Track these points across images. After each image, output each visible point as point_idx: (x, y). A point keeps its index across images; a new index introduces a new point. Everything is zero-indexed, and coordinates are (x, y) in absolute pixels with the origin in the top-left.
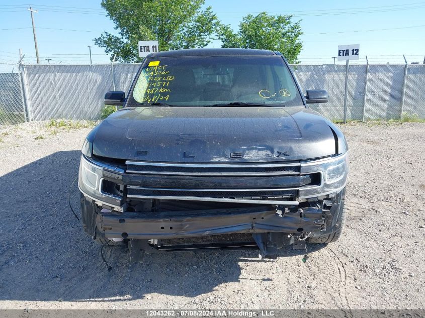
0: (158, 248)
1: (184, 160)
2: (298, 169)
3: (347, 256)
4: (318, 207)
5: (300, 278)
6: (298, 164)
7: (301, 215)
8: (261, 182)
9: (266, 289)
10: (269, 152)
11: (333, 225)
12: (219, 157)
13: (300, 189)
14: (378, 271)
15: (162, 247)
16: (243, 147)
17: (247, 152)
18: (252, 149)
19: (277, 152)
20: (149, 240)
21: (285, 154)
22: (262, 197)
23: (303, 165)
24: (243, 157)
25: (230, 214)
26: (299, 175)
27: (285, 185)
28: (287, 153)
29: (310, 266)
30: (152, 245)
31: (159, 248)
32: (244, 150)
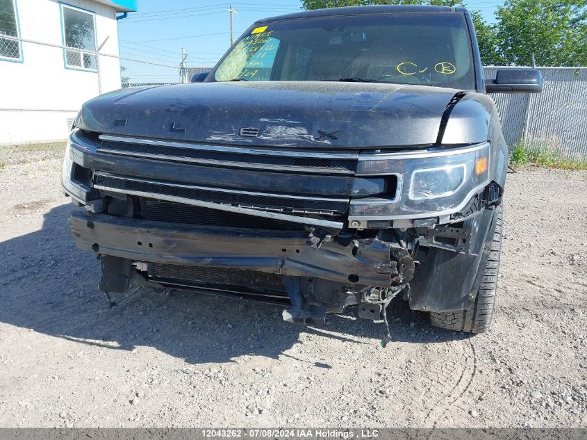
0: (148, 278)
1: (169, 135)
2: (353, 164)
3: (494, 360)
4: (401, 245)
5: (379, 375)
6: (354, 157)
7: (355, 251)
8: (282, 182)
9: (308, 378)
10: (304, 131)
11: (463, 295)
12: (222, 134)
13: (353, 202)
14: (538, 395)
15: (155, 278)
16: (262, 120)
17: (268, 128)
18: (278, 125)
19: (319, 131)
20: (135, 264)
21: (331, 137)
22: (285, 210)
23: (361, 158)
24: (259, 135)
25: (238, 234)
26: (353, 176)
27: (324, 191)
28: (335, 135)
29: (413, 361)
30: (139, 271)
31: (150, 278)
32: (265, 124)
